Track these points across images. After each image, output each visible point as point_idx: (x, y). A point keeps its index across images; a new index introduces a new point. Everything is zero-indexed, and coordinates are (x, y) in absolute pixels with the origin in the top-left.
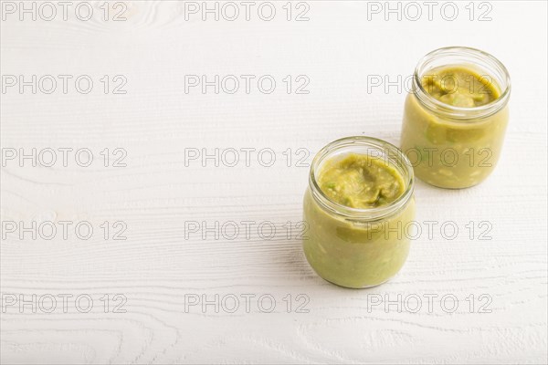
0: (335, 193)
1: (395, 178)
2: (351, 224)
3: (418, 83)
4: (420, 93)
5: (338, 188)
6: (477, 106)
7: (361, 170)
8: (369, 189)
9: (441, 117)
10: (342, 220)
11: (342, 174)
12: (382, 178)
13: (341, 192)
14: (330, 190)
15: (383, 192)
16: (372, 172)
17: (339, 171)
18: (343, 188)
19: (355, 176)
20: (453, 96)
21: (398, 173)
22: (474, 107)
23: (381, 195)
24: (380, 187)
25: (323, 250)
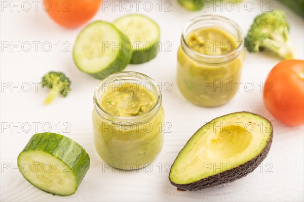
0: (110, 106)
5: (113, 103)
6: (223, 54)
7: (132, 94)
8: (134, 105)
11: (119, 95)
12: (144, 99)
13: (114, 106)
14: (108, 104)
16: (139, 95)
17: (118, 93)
18: (116, 103)
19: (126, 96)
22: (221, 55)
23: (140, 110)
24: (140, 105)
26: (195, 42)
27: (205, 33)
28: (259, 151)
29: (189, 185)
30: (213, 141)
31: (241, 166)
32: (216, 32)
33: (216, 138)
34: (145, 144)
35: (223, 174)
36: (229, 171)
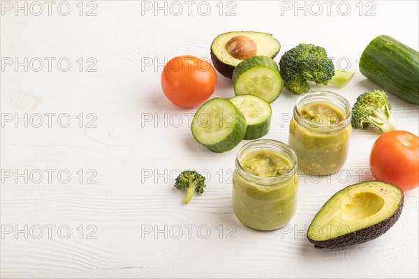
0: (251, 170)
1: (287, 164)
2: (258, 187)
3: (297, 111)
4: (299, 117)
5: (253, 168)
7: (268, 160)
8: (271, 170)
9: (311, 131)
10: (253, 184)
11: (256, 161)
12: (280, 164)
13: (254, 170)
14: (248, 168)
15: (280, 171)
16: (274, 161)
18: (255, 168)
19: (264, 162)
20: (318, 119)
21: (289, 161)
23: (278, 173)
24: (278, 169)
25: (243, 205)
26: (306, 115)
27: (315, 108)
28: (392, 213)
29: (326, 241)
30: (348, 206)
31: (375, 225)
32: (325, 107)
33: (350, 203)
34: (283, 203)
35: (358, 232)
36: (364, 230)
